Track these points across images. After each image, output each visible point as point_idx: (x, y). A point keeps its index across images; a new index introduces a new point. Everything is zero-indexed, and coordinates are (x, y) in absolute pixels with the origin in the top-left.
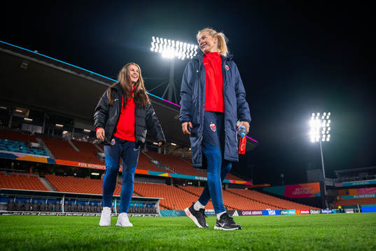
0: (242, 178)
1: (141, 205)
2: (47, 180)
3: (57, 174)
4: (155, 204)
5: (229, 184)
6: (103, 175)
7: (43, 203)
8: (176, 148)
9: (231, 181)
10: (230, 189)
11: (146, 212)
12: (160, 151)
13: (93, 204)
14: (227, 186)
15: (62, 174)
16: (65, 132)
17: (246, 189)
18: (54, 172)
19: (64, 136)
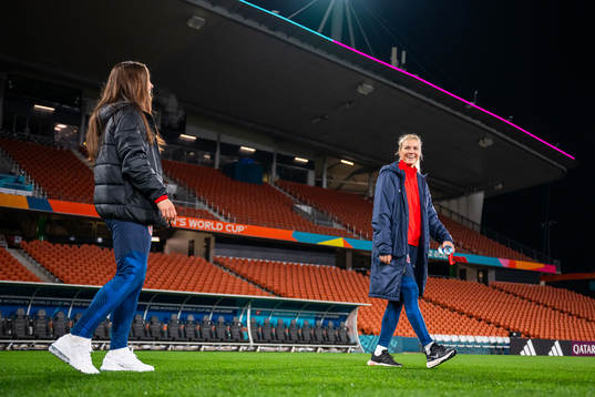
0: (529, 256)
1: (312, 321)
2: (29, 254)
3: (52, 239)
4: (345, 318)
5: (499, 269)
6: (171, 242)
7: (61, 315)
8: (353, 173)
9: (504, 263)
10: (499, 284)
11: (326, 340)
12: (311, 181)
13: (191, 318)
14: (492, 275)
15: (64, 240)
16: (60, 127)
17: (543, 283)
18: (43, 232)
19: (57, 138)
